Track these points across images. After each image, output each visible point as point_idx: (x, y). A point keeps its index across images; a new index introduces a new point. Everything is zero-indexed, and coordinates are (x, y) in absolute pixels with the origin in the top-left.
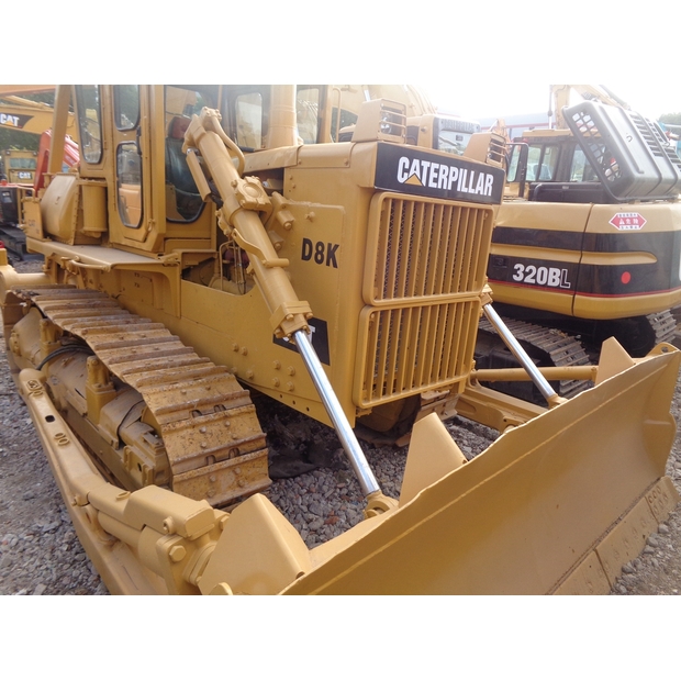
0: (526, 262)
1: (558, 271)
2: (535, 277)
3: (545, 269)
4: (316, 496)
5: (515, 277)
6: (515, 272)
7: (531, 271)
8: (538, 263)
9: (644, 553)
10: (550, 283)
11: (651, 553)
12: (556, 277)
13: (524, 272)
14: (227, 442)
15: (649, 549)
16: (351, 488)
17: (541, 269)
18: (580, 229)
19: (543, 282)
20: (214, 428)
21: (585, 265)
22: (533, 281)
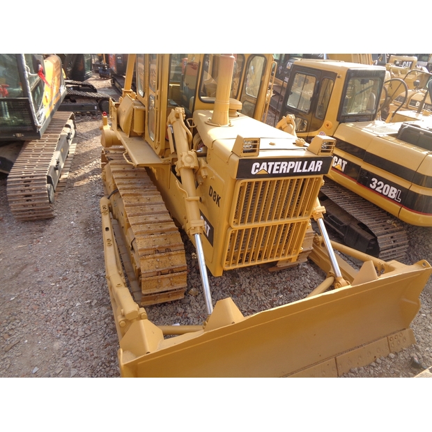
0: (379, 179)
1: (395, 190)
2: (382, 189)
3: (388, 186)
4: (218, 288)
5: (371, 185)
6: (372, 182)
7: (380, 185)
8: (386, 182)
9: (370, 365)
10: (390, 196)
11: (374, 367)
12: (394, 193)
13: (376, 184)
14: (168, 266)
15: (374, 364)
16: (236, 288)
17: (386, 185)
18: (414, 169)
19: (386, 194)
20: (164, 260)
21: (412, 192)
22: (380, 191)
